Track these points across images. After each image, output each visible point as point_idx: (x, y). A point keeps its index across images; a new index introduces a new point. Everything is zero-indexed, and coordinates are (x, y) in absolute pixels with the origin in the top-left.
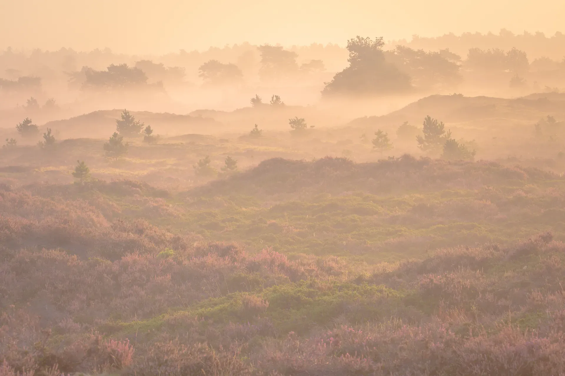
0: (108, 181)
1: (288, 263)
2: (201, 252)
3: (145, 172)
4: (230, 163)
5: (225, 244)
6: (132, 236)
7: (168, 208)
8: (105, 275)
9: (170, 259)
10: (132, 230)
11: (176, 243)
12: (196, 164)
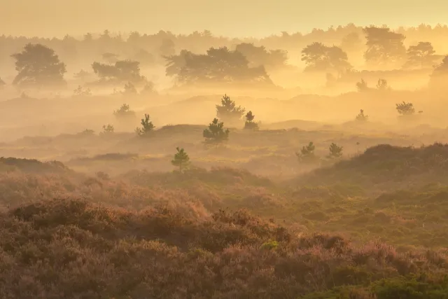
0: (209, 169)
1: (396, 255)
2: (305, 243)
3: (247, 160)
4: (335, 149)
5: (331, 235)
6: (234, 226)
7: (270, 198)
8: (206, 267)
9: (274, 251)
10: (234, 220)
11: (281, 234)
12: (300, 152)
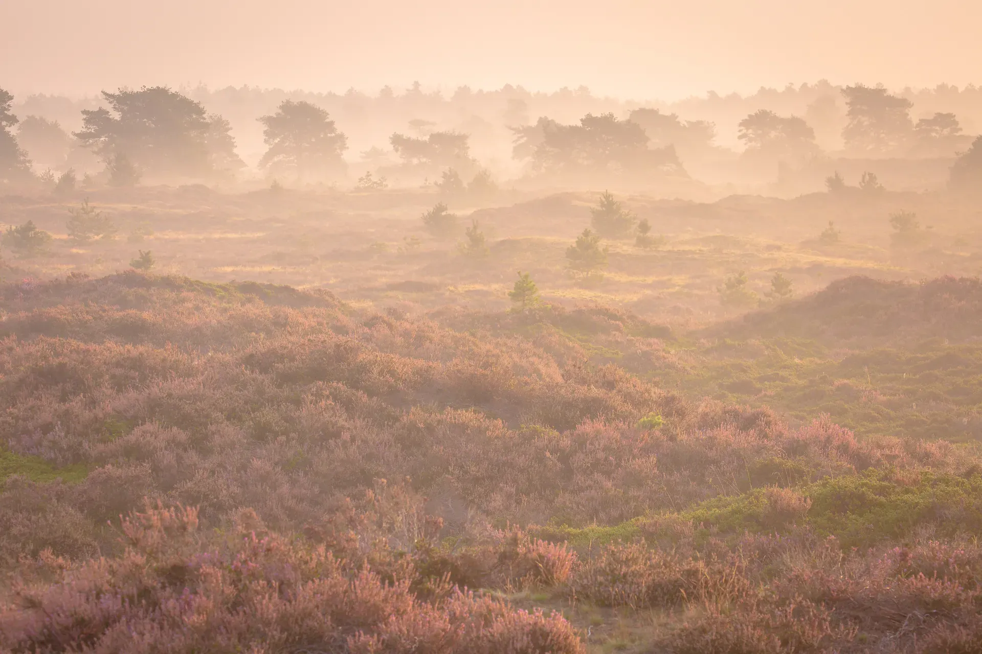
0: (569, 309)
1: (853, 442)
2: (707, 422)
3: (635, 298)
4: (779, 283)
5: (750, 410)
6: (596, 392)
7: (666, 355)
8: (548, 454)
9: (657, 433)
10: (597, 382)
11: (669, 406)
12: (724, 286)
